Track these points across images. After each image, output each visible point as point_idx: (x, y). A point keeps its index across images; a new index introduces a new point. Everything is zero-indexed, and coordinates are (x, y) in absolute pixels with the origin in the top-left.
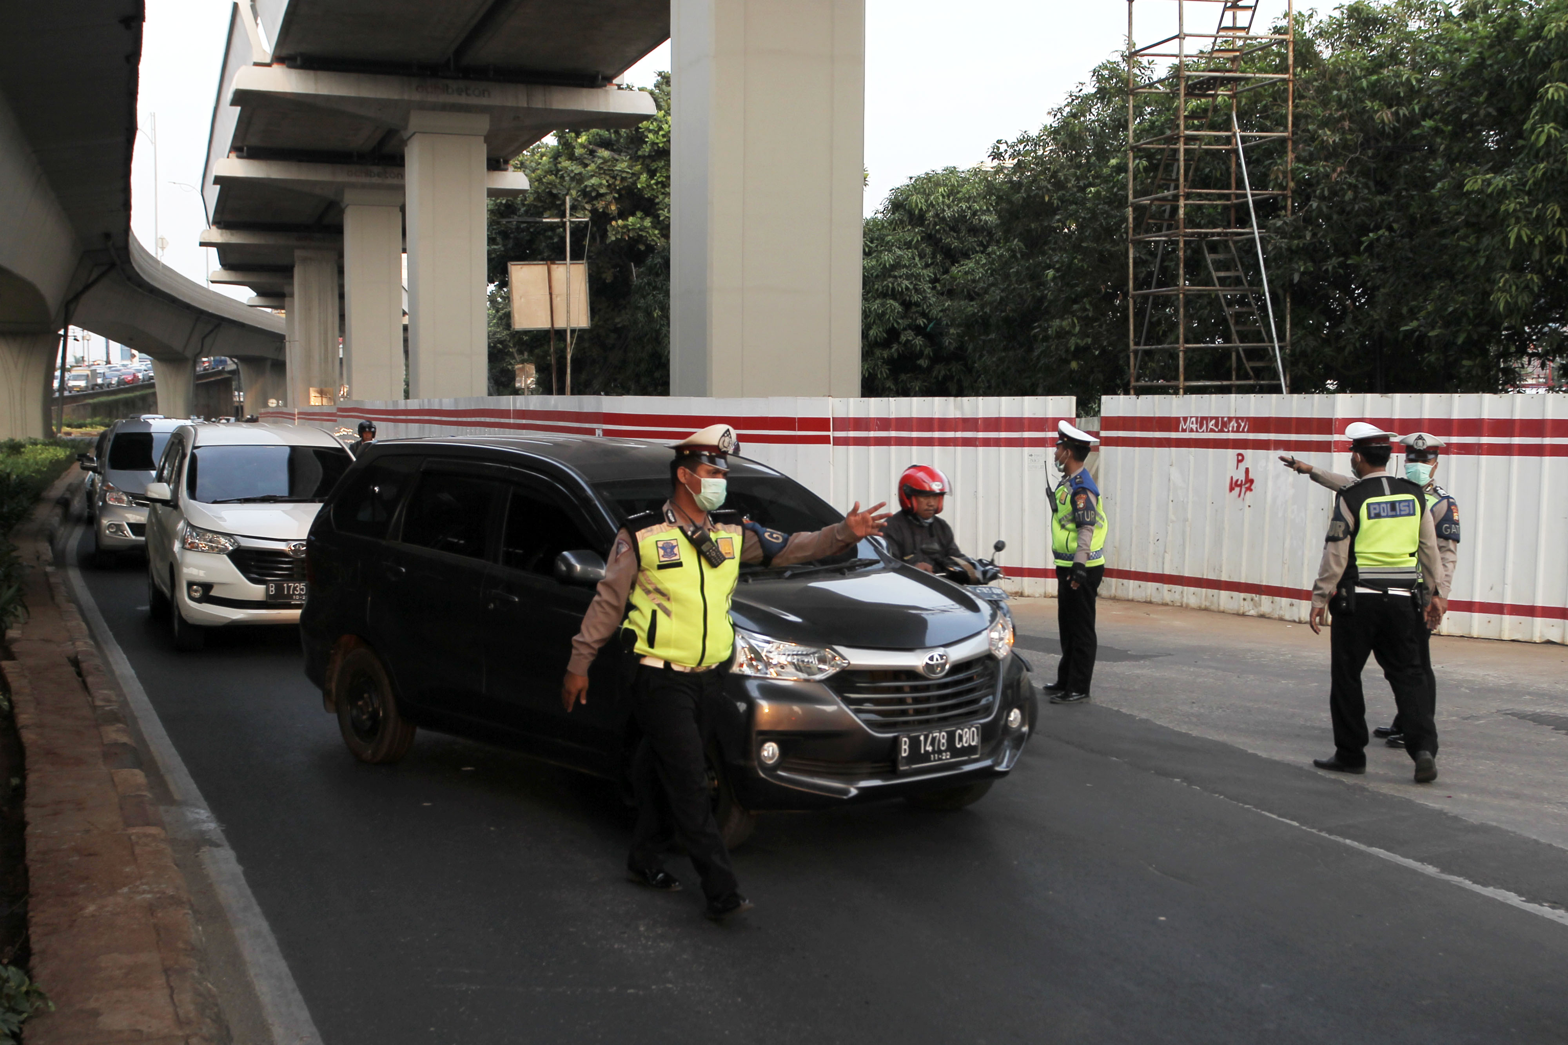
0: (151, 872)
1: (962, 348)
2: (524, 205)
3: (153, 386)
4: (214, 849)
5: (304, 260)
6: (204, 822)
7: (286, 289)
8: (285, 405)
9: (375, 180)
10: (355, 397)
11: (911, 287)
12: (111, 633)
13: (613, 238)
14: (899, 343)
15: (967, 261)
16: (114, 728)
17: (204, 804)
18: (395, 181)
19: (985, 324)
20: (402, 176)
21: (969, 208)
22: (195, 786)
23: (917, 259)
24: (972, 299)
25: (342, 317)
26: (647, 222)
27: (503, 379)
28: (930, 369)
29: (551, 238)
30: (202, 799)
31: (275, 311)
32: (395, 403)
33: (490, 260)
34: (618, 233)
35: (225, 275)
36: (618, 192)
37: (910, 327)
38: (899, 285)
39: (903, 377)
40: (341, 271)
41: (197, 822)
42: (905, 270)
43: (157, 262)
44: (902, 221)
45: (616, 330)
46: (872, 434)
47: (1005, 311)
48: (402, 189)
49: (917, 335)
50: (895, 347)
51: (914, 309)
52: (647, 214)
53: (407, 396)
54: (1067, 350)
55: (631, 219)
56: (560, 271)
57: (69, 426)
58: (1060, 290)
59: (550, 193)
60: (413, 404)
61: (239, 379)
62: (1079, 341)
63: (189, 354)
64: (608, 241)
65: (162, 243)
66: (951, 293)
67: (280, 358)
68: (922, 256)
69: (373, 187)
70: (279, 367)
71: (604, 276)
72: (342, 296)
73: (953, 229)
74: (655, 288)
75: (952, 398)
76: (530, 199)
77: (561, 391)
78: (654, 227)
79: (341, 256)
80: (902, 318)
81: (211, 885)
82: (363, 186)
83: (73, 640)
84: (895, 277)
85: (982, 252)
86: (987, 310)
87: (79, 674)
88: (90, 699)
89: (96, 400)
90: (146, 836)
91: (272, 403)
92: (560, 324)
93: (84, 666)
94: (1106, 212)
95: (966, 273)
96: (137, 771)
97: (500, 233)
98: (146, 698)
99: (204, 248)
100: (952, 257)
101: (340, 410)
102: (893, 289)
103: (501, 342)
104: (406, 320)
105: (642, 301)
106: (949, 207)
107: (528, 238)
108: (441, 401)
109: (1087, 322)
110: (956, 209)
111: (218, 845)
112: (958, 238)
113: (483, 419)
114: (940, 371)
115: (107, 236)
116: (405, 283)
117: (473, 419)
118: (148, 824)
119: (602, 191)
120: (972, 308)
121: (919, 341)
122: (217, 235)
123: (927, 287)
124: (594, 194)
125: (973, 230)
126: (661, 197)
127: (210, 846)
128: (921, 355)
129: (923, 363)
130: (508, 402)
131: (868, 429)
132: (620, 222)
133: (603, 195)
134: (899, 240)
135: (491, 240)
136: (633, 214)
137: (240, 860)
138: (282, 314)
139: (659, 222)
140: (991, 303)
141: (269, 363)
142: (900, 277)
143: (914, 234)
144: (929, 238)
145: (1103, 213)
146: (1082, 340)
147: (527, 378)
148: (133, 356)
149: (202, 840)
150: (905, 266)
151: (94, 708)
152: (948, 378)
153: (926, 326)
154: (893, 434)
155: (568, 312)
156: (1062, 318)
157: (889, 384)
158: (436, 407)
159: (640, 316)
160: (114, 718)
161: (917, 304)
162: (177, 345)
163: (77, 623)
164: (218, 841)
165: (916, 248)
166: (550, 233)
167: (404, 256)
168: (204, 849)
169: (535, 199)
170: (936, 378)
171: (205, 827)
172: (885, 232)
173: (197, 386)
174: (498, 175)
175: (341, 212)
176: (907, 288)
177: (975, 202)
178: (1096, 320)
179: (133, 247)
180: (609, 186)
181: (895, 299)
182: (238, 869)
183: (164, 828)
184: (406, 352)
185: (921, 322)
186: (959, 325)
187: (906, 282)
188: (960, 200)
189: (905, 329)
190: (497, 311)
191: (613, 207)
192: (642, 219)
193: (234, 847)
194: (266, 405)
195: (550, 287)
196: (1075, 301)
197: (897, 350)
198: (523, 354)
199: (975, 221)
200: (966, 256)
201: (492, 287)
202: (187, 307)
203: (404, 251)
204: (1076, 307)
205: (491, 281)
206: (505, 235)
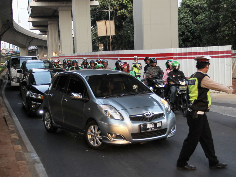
0: (23, 173)
1: (199, 35)
2: (98, 9)
3: (19, 53)
4: (38, 164)
5: (51, 24)
6: (35, 157)
7: (47, 30)
8: (48, 56)
9: (65, 5)
10: (63, 53)
11: (187, 22)
12: (12, 110)
13: (118, 15)
14: (185, 35)
15: (200, 16)
16: (13, 135)
17: (35, 152)
18: (70, 5)
19: (205, 29)
20: (71, 3)
21: (200, 3)
22: (33, 148)
23: (188, 16)
24: (201, 24)
25: (59, 36)
26: (126, 11)
27: (95, 48)
28: (192, 41)
29: (104, 16)
30: (35, 151)
31: (44, 36)
32: (72, 54)
33: (91, 21)
34: (119, 14)
35: (34, 28)
36: (119, 4)
37: (187, 31)
38: (184, 22)
39: (186, 43)
40: (58, 26)
41: (34, 157)
42: (186, 18)
43: (19, 26)
44: (184, 7)
45: (119, 36)
46: (183, 56)
47: (210, 26)
48: (71, 6)
49: (189, 33)
50: (184, 36)
51: (188, 27)
52: (125, 9)
53: (74, 53)
54: (225, 35)
55: (122, 10)
56: (108, 22)
57: (2, 63)
58: (223, 21)
59: (104, 6)
60: (76, 54)
61: (38, 51)
62: (228, 32)
63: (27, 46)
64: (117, 16)
65: (20, 22)
66: (197, 23)
67: (46, 46)
68: (189, 15)
69: (65, 6)
70: (46, 48)
71: (116, 24)
72: (59, 31)
73: (196, 8)
74: (128, 26)
75: (201, 47)
76: (99, 7)
77: (109, 50)
78: (127, 12)
79: (58, 22)
80: (185, 29)
81: (38, 174)
82: (63, 6)
83: (4, 113)
84: (183, 20)
85: (203, 13)
86: (206, 26)
87: (5, 121)
88: (8, 127)
89: (7, 57)
90: (22, 163)
91: (45, 56)
92: (109, 35)
93: (6, 119)
94: (234, 2)
95: (200, 18)
96: (19, 146)
97: (93, 15)
98: (21, 126)
99: (29, 22)
100: (196, 15)
101: (60, 56)
102: (183, 23)
103: (94, 40)
104: (73, 36)
105: (126, 29)
106: (195, 3)
107: (99, 16)
108: (82, 53)
109: (230, 28)
110: (197, 3)
111: (39, 163)
112: (197, 10)
113: (92, 57)
114: (194, 41)
115: (8, 21)
116: (73, 28)
117: (90, 57)
118: (22, 160)
119: (115, 4)
120: (202, 26)
121: (189, 34)
122: (31, 19)
123: (191, 22)
124: (113, 5)
125: (201, 8)
126: (128, 5)
127: (37, 163)
128: (189, 38)
129: (190, 39)
130: (97, 53)
131: (182, 55)
132: (119, 11)
133: (115, 5)
134: (184, 11)
135: (91, 17)
136: (122, 9)
137: (44, 167)
138: (46, 36)
139: (128, 11)
140: (206, 25)
141: (44, 47)
142: (185, 20)
143: (187, 10)
144: (191, 11)
145: (233, 2)
146: (229, 32)
147: (101, 47)
148: (15, 47)
149: (35, 162)
150: (185, 17)
151: (9, 129)
152: (196, 43)
153: (191, 31)
154: (188, 56)
155: (110, 32)
156: (224, 27)
157: (183, 45)
158: (81, 55)
159: (125, 32)
160: (13, 132)
161: (189, 26)
162: (24, 44)
163: (4, 109)
164: (39, 162)
165: (188, 13)
166: (104, 15)
167: (72, 22)
168: (36, 164)
169: (100, 7)
170: (194, 43)
171: (36, 158)
172: (180, 10)
173: (29, 53)
174: (92, 2)
175: (58, 12)
176: (186, 23)
177: (201, 2)
178: (232, 27)
179: (13, 23)
180: (117, 3)
181: (183, 25)
182: (44, 169)
183: (26, 161)
184: (74, 43)
185: (190, 30)
186: (199, 30)
187: (186, 21)
188: (198, 1)
189: (186, 32)
190: (93, 33)
191: (118, 8)
192: (124, 10)
193: (43, 163)
194: (43, 56)
195: (106, 26)
196: (227, 23)
197: (184, 37)
198: (99, 42)
199: (201, 6)
200: (199, 14)
201: (91, 28)
202: (26, 35)
203: (72, 20)
204: (227, 24)
205: (91, 26)
206: (94, 16)
